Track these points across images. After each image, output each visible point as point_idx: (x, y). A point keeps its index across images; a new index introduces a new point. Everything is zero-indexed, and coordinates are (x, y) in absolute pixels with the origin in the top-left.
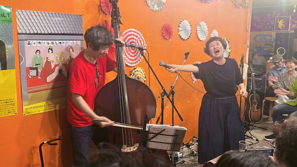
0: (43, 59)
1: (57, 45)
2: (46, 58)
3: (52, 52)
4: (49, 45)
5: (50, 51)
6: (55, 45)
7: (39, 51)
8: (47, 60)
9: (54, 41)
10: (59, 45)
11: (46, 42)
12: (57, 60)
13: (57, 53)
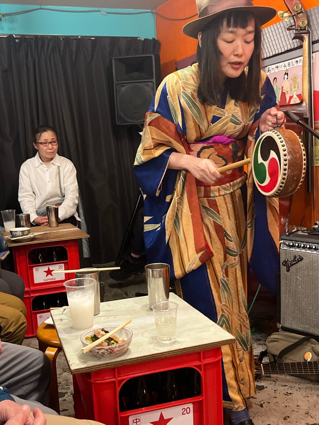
0: (279, 89)
1: (293, 66)
2: (281, 88)
3: (287, 79)
4: (286, 67)
5: (286, 76)
6: (292, 66)
7: (275, 80)
8: (282, 91)
9: (290, 61)
10: (296, 65)
11: (282, 64)
12: (291, 89)
13: (291, 79)
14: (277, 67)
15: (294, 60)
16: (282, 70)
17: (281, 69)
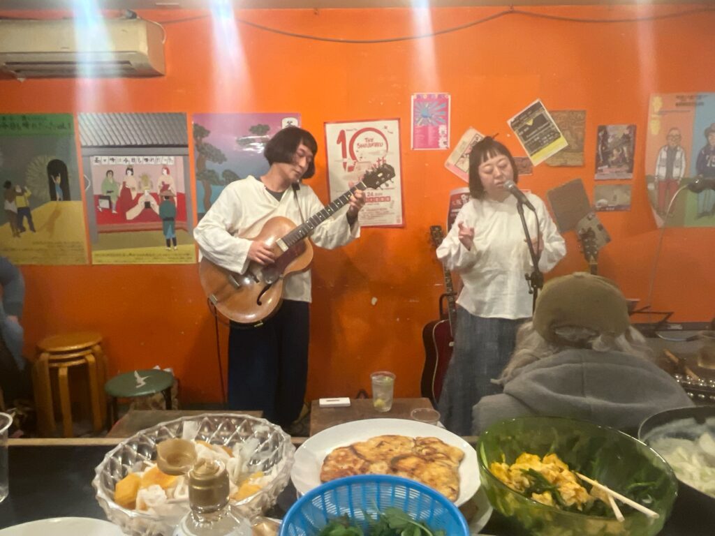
0: (118, 184)
1: (141, 163)
2: (122, 183)
3: (132, 174)
5: (130, 172)
6: (138, 163)
7: (111, 173)
8: (124, 186)
9: (136, 157)
10: (145, 163)
11: (123, 158)
12: (140, 187)
13: (140, 177)
14: (113, 160)
15: (141, 158)
16: (122, 165)
17: (121, 163)
